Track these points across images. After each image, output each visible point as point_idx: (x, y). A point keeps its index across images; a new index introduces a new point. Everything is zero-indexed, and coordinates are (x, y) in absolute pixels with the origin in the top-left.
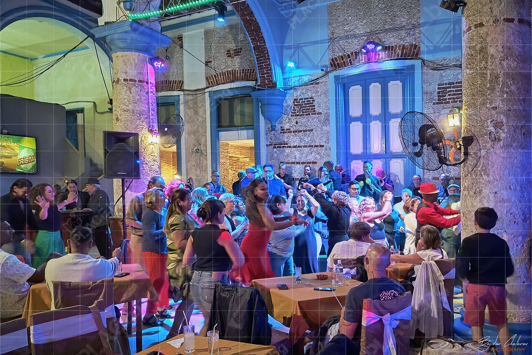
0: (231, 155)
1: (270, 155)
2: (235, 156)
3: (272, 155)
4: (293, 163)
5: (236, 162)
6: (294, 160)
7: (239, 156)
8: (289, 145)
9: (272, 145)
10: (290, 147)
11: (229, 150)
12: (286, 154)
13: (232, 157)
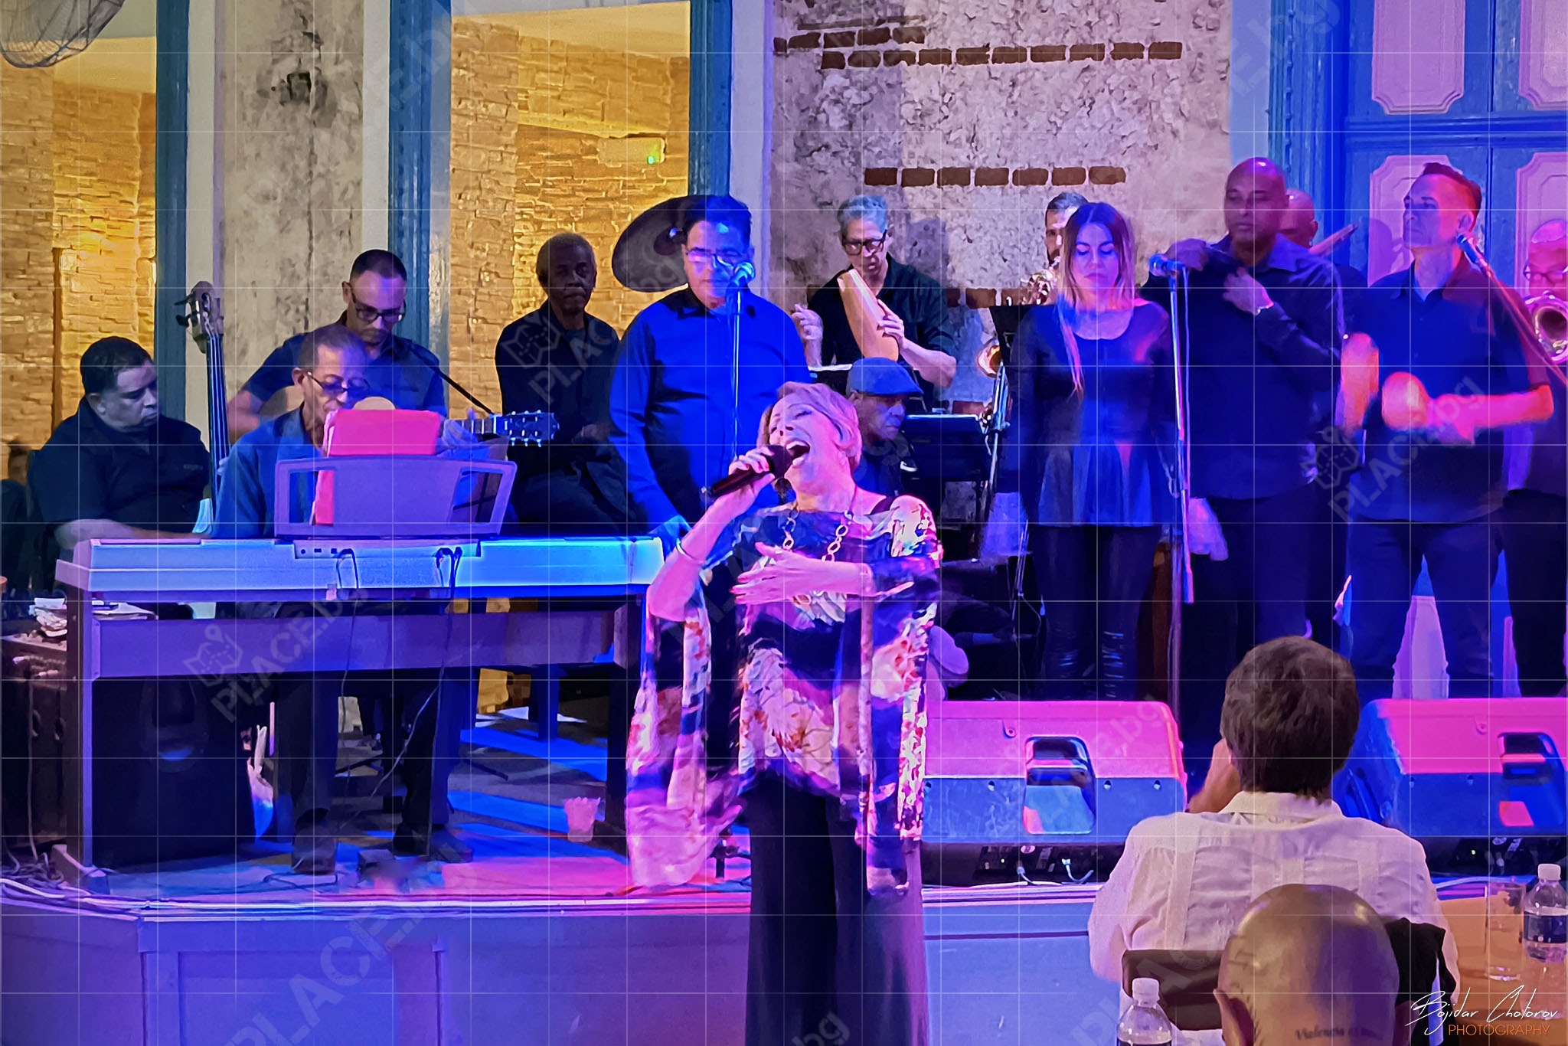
0: (534, 119)
1: (793, 120)
2: (562, 123)
3: (813, 122)
4: (955, 176)
5: (569, 172)
6: (960, 159)
7: (593, 127)
8: (932, 42)
9: (809, 42)
10: (939, 57)
11: (521, 82)
12: (908, 111)
13: (543, 132)
